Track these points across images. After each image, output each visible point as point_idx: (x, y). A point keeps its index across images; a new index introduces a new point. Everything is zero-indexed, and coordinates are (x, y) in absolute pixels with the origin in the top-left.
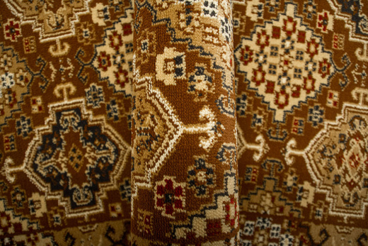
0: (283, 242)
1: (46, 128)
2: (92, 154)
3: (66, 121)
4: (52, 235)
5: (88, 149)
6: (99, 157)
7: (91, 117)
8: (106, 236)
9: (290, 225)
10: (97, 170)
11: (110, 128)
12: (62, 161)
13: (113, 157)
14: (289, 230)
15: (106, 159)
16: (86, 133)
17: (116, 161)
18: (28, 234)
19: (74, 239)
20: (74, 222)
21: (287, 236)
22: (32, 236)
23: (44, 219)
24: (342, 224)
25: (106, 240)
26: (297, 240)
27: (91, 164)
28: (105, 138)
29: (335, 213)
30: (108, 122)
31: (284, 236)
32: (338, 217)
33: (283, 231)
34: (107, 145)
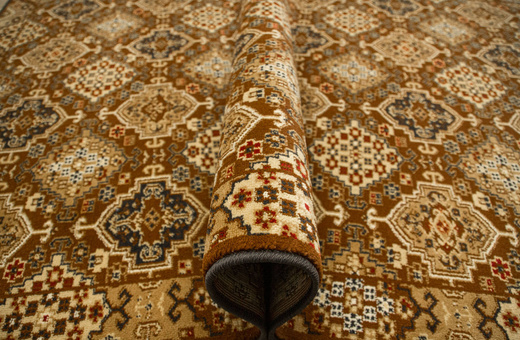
0: (381, 305)
1: (129, 195)
2: (170, 216)
3: (150, 191)
4: (105, 292)
5: (167, 212)
6: (176, 219)
7: (175, 188)
8: (170, 294)
9: (385, 286)
10: (173, 229)
11: (192, 196)
12: (137, 222)
13: (191, 219)
14: (386, 293)
15: (183, 220)
16: (167, 200)
17: (192, 223)
18: (77, 290)
19: (131, 296)
20: (134, 279)
21: (385, 299)
22: (81, 293)
23: (101, 275)
24: (449, 288)
25: (168, 298)
26: (399, 304)
27: (167, 224)
28: (185, 203)
29: (436, 276)
30: (190, 192)
31: (381, 299)
32: (442, 280)
33: (379, 294)
34: (186, 210)
